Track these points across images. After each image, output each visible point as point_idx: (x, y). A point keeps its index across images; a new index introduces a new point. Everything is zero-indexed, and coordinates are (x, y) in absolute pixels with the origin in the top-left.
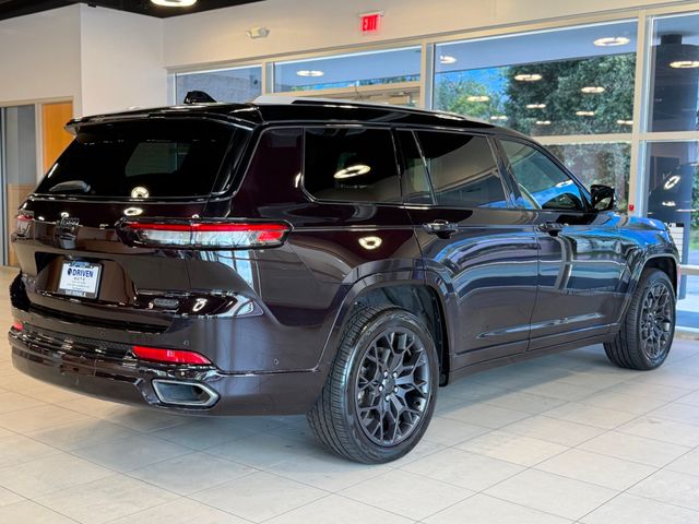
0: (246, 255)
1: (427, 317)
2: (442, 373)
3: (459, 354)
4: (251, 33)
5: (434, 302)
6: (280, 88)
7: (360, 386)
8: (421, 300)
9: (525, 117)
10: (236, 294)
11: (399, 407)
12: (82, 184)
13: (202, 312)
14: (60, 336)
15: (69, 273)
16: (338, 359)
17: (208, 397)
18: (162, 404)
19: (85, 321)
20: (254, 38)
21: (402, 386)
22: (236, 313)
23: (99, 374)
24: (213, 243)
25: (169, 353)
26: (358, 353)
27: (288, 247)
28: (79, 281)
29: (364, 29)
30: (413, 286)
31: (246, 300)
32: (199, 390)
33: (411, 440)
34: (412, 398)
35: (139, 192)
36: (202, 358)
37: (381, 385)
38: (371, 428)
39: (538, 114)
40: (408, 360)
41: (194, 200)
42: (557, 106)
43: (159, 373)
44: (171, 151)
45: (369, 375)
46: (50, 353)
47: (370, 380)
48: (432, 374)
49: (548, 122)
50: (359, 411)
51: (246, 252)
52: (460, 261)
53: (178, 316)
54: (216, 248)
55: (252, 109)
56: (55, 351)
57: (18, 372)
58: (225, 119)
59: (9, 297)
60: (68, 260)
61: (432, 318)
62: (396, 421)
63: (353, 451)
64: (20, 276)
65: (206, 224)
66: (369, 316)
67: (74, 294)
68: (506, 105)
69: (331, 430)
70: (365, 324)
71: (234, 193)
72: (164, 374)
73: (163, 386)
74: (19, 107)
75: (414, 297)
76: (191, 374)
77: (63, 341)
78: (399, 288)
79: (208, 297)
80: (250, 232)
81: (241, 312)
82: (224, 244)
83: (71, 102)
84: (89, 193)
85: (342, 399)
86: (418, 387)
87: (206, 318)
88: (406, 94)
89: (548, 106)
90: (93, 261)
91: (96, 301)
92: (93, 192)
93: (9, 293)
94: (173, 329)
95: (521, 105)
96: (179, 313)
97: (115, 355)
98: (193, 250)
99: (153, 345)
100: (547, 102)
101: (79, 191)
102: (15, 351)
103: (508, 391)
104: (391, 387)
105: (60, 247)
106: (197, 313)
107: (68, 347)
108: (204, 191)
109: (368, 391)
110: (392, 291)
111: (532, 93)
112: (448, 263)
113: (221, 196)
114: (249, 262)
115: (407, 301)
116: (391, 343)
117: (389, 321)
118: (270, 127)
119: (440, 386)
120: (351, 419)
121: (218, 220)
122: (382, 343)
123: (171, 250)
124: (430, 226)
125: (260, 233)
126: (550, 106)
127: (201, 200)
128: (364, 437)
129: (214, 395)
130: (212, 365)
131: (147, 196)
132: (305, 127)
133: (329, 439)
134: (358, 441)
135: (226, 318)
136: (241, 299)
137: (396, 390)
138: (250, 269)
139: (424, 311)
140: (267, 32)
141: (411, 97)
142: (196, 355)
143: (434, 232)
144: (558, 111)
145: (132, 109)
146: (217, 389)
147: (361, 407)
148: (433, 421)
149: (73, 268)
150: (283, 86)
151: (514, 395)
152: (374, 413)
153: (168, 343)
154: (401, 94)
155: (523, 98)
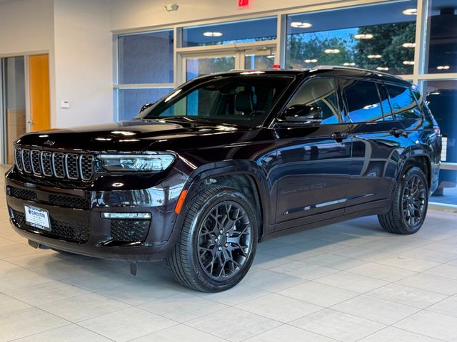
4: (166, 7)
6: (186, 44)
20: (169, 11)
29: (240, 5)
42: (392, 57)
68: (356, 56)
74: (16, 57)
83: (47, 54)
88: (268, 48)
89: (384, 56)
95: (365, 55)
100: (383, 54)
140: (178, 7)
141: (271, 51)
150: (189, 43)
154: (265, 48)
155: (367, 51)
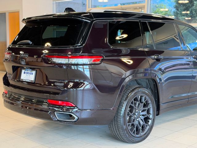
0: (87, 67)
1: (152, 90)
2: (157, 111)
3: (163, 104)
5: (154, 85)
6: (93, 6)
7: (128, 115)
8: (149, 84)
9: (181, 16)
10: (84, 81)
11: (142, 123)
12: (29, 42)
13: (72, 88)
14: (20, 95)
15: (24, 73)
16: (120, 105)
17: (74, 118)
18: (58, 120)
19: (28, 90)
21: (143, 115)
22: (84, 88)
23: (35, 109)
24: (76, 63)
25: (60, 102)
26: (127, 103)
27: (103, 64)
28: (28, 76)
30: (146, 79)
31: (88, 83)
32: (71, 116)
33: (146, 135)
34: (146, 119)
35: (48, 44)
36: (72, 104)
37: (135, 115)
38: (131, 130)
39: (187, 15)
40: (145, 106)
41: (69, 47)
42: (194, 12)
43: (56, 109)
44: (54, 29)
45: (131, 111)
46: (16, 101)
47: (131, 113)
48: (154, 111)
49: (190, 18)
50: (128, 124)
51: (88, 66)
52: (165, 69)
53: (63, 89)
54: (77, 65)
55: (89, 14)
56: (19, 100)
57: (5, 108)
58: (80, 18)
59: (2, 82)
60: (24, 68)
61: (154, 91)
62: (141, 128)
63: (125, 138)
64: (6, 74)
65: (73, 56)
66: (131, 90)
67: (26, 81)
68: (174, 12)
69: (117, 131)
70: (130, 93)
71: (84, 45)
72: (58, 109)
73: (58, 114)
75: (147, 82)
76: (68, 110)
77: (21, 97)
78: (141, 80)
79: (73, 82)
80: (89, 59)
81: (86, 88)
82: (80, 63)
84: (31, 44)
85: (121, 120)
86: (148, 116)
87: (73, 90)
88: (140, 8)
89: (190, 12)
90: (33, 69)
91: (34, 83)
92: (33, 44)
93: (2, 80)
94: (62, 94)
95: (180, 12)
96: (64, 88)
97: (40, 102)
98: (69, 65)
99: (55, 99)
100: (190, 11)
101: (28, 44)
102: (5, 100)
103: (180, 117)
104: (139, 115)
105: (20, 64)
106: (70, 88)
107: (23, 99)
108: (73, 44)
109: (130, 117)
110: (139, 80)
111: (184, 7)
112: (160, 69)
113: (79, 46)
114: (88, 69)
115: (144, 84)
116: (139, 100)
117: (138, 92)
118: (96, 21)
119: (156, 115)
120: (125, 127)
121: (78, 54)
122: (136, 99)
123: (60, 65)
124: (153, 57)
125: (93, 59)
126: (191, 12)
127: (71, 47)
128: (129, 134)
129: (76, 118)
130: (76, 107)
131: (51, 46)
132: (108, 20)
133: (116, 134)
134: (127, 135)
135: (80, 90)
136: (86, 83)
137: (141, 116)
138: (89, 72)
139: (150, 88)
141: (142, 10)
142: (70, 103)
143: (154, 59)
144: (194, 14)
145: (45, 14)
146: (77, 115)
147: (128, 122)
148: (154, 128)
149: (26, 71)
150: (94, 6)
151: (182, 119)
152: (133, 125)
153: (60, 99)
154: (138, 8)
155: (181, 9)
